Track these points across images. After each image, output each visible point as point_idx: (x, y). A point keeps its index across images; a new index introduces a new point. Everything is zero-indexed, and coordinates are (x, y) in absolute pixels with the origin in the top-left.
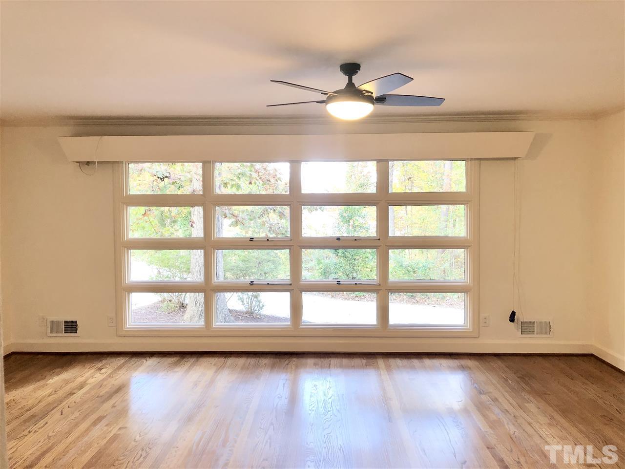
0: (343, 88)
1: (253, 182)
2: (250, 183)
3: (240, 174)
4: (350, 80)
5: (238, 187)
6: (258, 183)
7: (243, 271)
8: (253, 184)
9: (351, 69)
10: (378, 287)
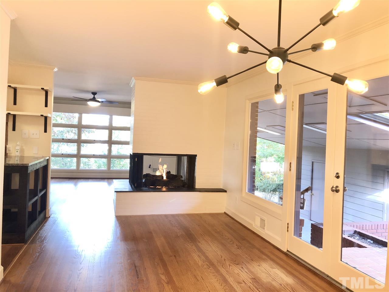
0: (92, 98)
1: (62, 119)
2: (61, 119)
3: (57, 115)
4: (94, 96)
5: (56, 120)
6: (65, 119)
7: (54, 161)
8: (62, 120)
9: (94, 94)
10: (108, 157)
